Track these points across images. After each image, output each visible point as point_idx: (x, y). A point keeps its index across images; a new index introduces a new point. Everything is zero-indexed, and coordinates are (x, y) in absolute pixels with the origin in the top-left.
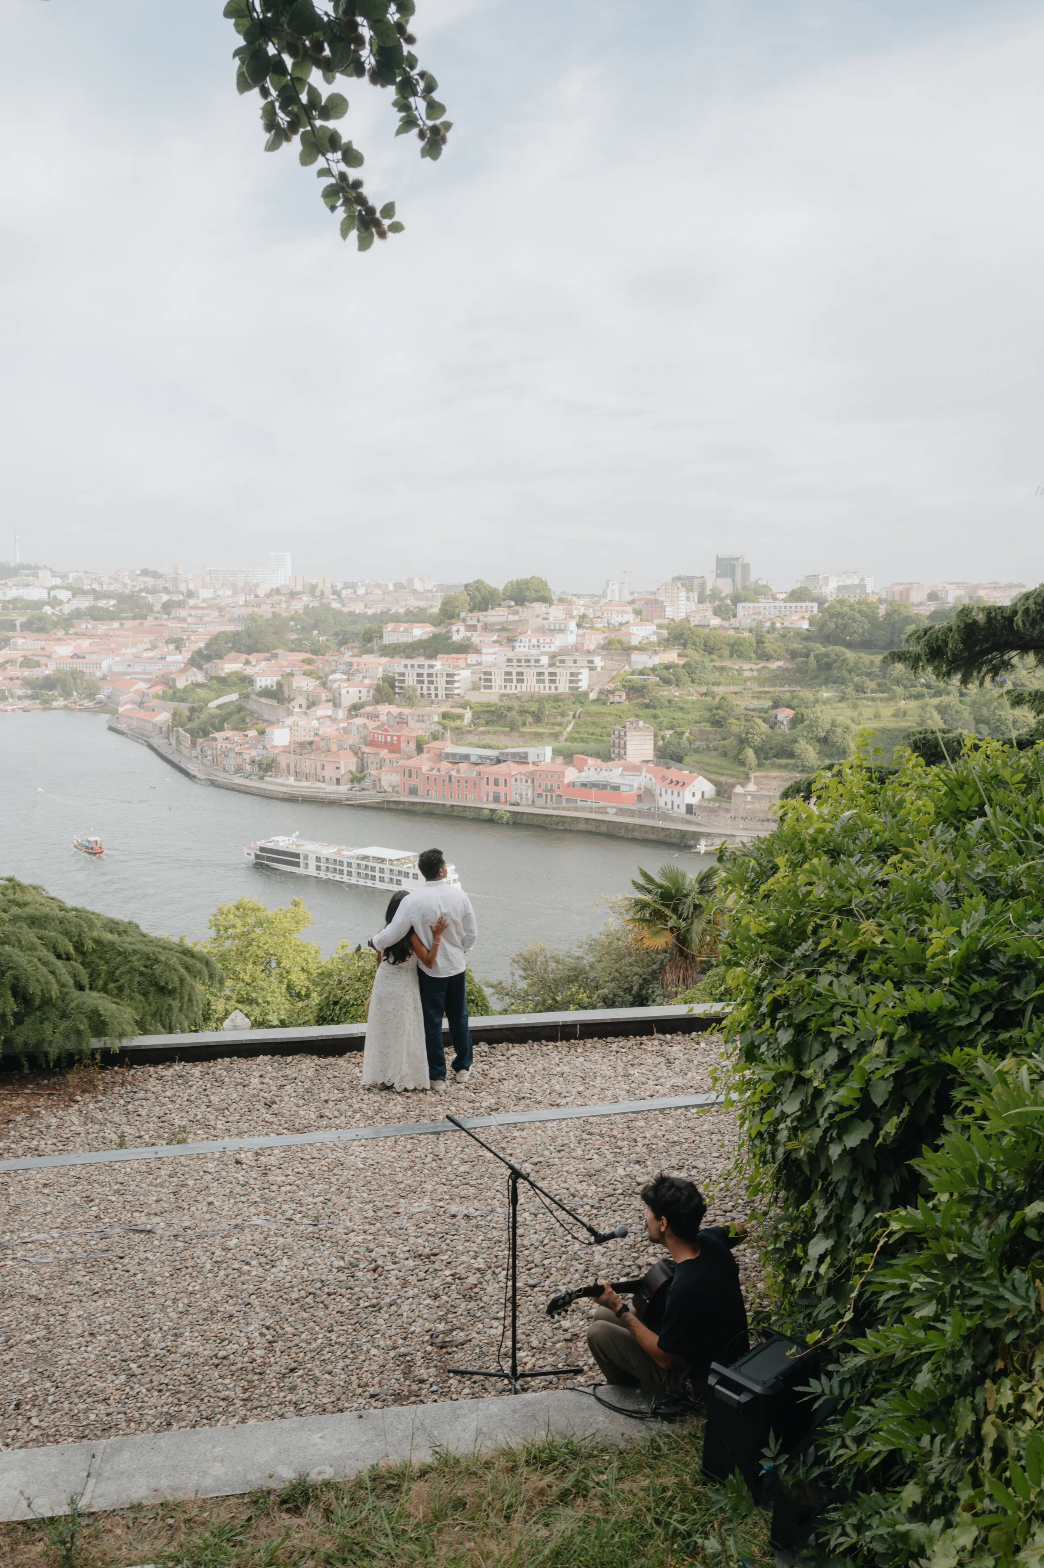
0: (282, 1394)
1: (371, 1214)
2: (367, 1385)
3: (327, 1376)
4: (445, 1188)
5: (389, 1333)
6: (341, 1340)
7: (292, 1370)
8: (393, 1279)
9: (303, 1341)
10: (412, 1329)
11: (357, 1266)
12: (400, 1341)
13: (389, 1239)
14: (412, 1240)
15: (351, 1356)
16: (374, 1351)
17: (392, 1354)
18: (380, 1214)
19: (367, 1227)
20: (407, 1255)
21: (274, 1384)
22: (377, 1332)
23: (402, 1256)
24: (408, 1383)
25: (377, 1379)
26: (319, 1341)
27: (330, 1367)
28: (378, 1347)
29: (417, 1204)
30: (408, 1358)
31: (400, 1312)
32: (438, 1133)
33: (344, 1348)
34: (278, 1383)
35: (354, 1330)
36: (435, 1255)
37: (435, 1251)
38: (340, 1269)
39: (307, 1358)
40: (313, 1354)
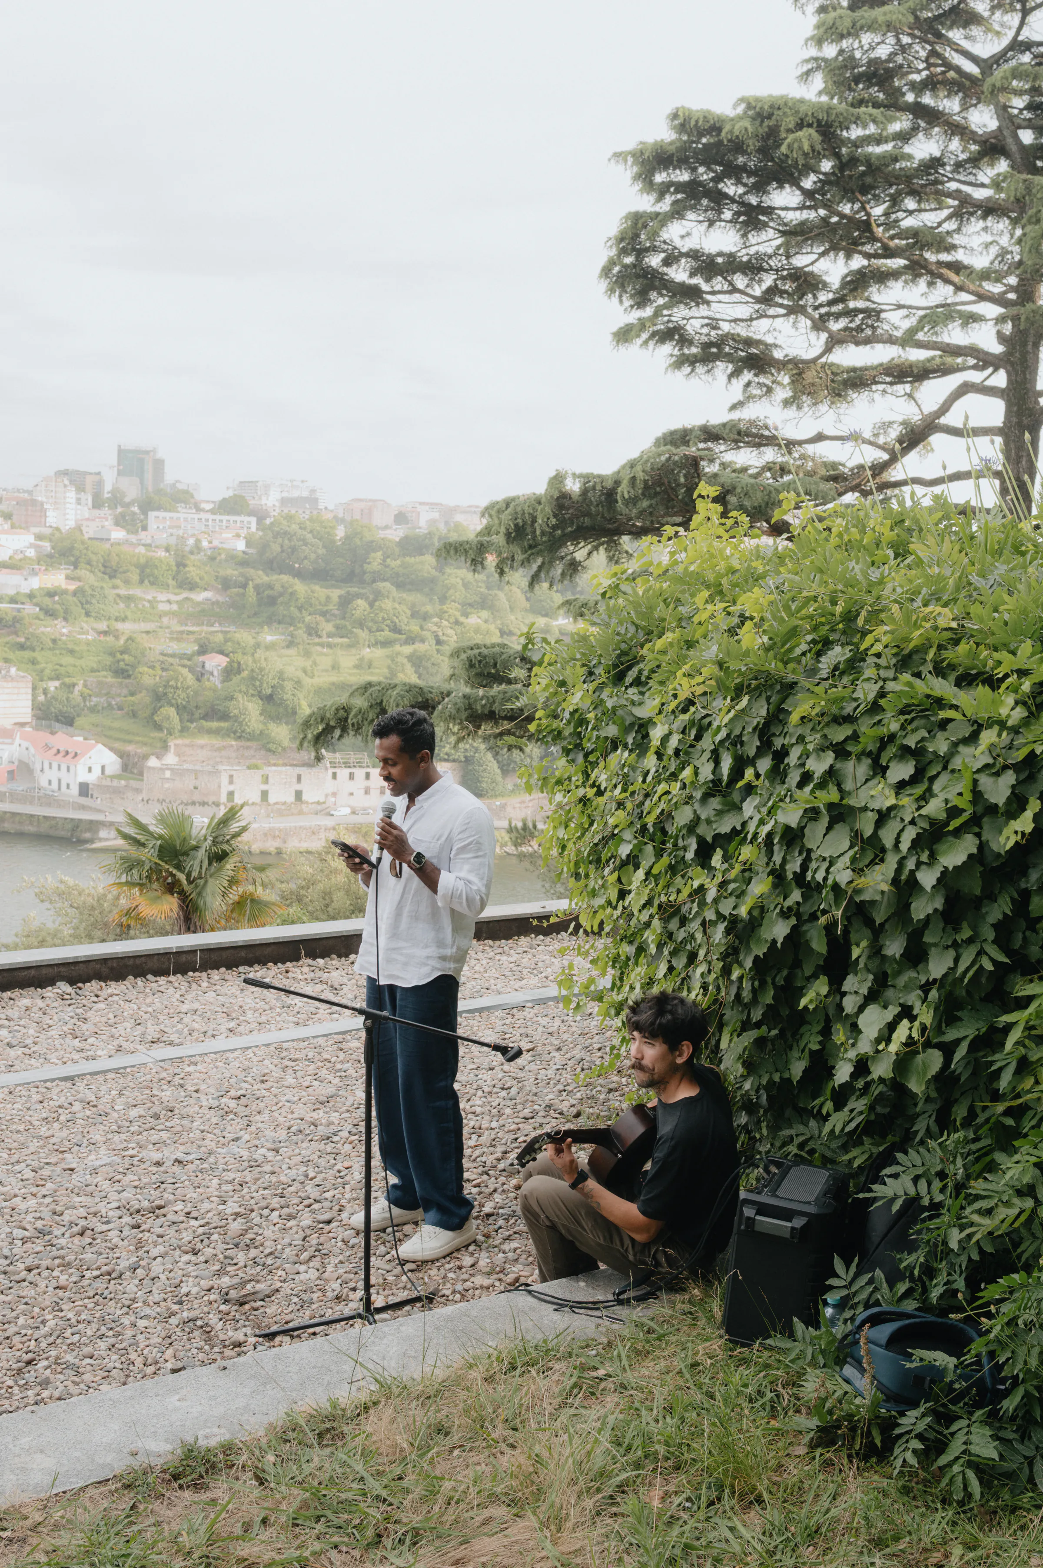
0: (30, 1393)
1: (28, 1174)
2: (156, 1363)
3: (88, 1361)
4: (123, 1136)
5: (151, 1299)
6: (83, 1317)
7: (29, 1363)
8: (116, 1240)
9: (24, 1327)
10: (184, 1290)
11: (49, 1233)
12: (175, 1307)
13: (77, 1199)
14: (113, 1196)
15: (111, 1333)
16: (142, 1323)
17: (174, 1321)
18: (46, 1172)
19: (34, 1190)
20: (118, 1213)
21: (10, 1383)
22: (134, 1300)
23: (111, 1213)
24: (216, 1349)
25: (169, 1353)
26: (51, 1324)
27: (87, 1350)
28: (147, 1317)
29: (92, 1157)
30: (199, 1323)
31: (152, 1275)
32: (70, 1078)
33: (94, 1326)
34: (16, 1382)
35: (96, 1304)
36: (160, 1207)
37: (157, 1203)
38: (24, 1240)
39: (43, 1345)
40: (51, 1340)
